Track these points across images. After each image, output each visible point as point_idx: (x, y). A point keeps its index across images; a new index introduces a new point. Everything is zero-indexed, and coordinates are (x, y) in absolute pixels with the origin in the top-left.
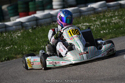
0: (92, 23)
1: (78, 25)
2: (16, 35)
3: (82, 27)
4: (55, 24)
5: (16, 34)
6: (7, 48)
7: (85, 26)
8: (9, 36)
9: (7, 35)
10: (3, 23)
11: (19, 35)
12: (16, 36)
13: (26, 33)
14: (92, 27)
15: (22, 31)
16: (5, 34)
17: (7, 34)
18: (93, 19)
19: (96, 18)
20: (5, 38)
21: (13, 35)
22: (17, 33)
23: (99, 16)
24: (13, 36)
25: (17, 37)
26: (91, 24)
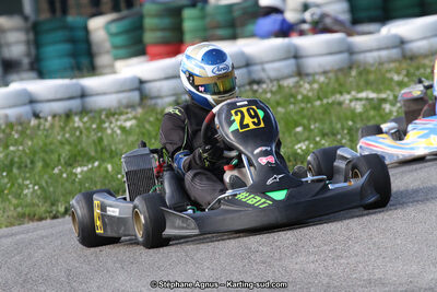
0: (388, 92)
1: (338, 96)
2: (119, 123)
3: (353, 104)
4: (260, 90)
5: (117, 120)
6: (79, 170)
7: (363, 102)
8: (94, 126)
9: (84, 123)
10: (74, 81)
11: (128, 124)
12: (116, 129)
13: (152, 119)
14: (387, 107)
15: (140, 110)
16: (81, 119)
17: (86, 119)
18: (396, 78)
19: (404, 72)
20: (78, 133)
21: (107, 125)
22: (123, 117)
23: (418, 68)
24: (106, 129)
25: (119, 132)
26: (383, 96)
